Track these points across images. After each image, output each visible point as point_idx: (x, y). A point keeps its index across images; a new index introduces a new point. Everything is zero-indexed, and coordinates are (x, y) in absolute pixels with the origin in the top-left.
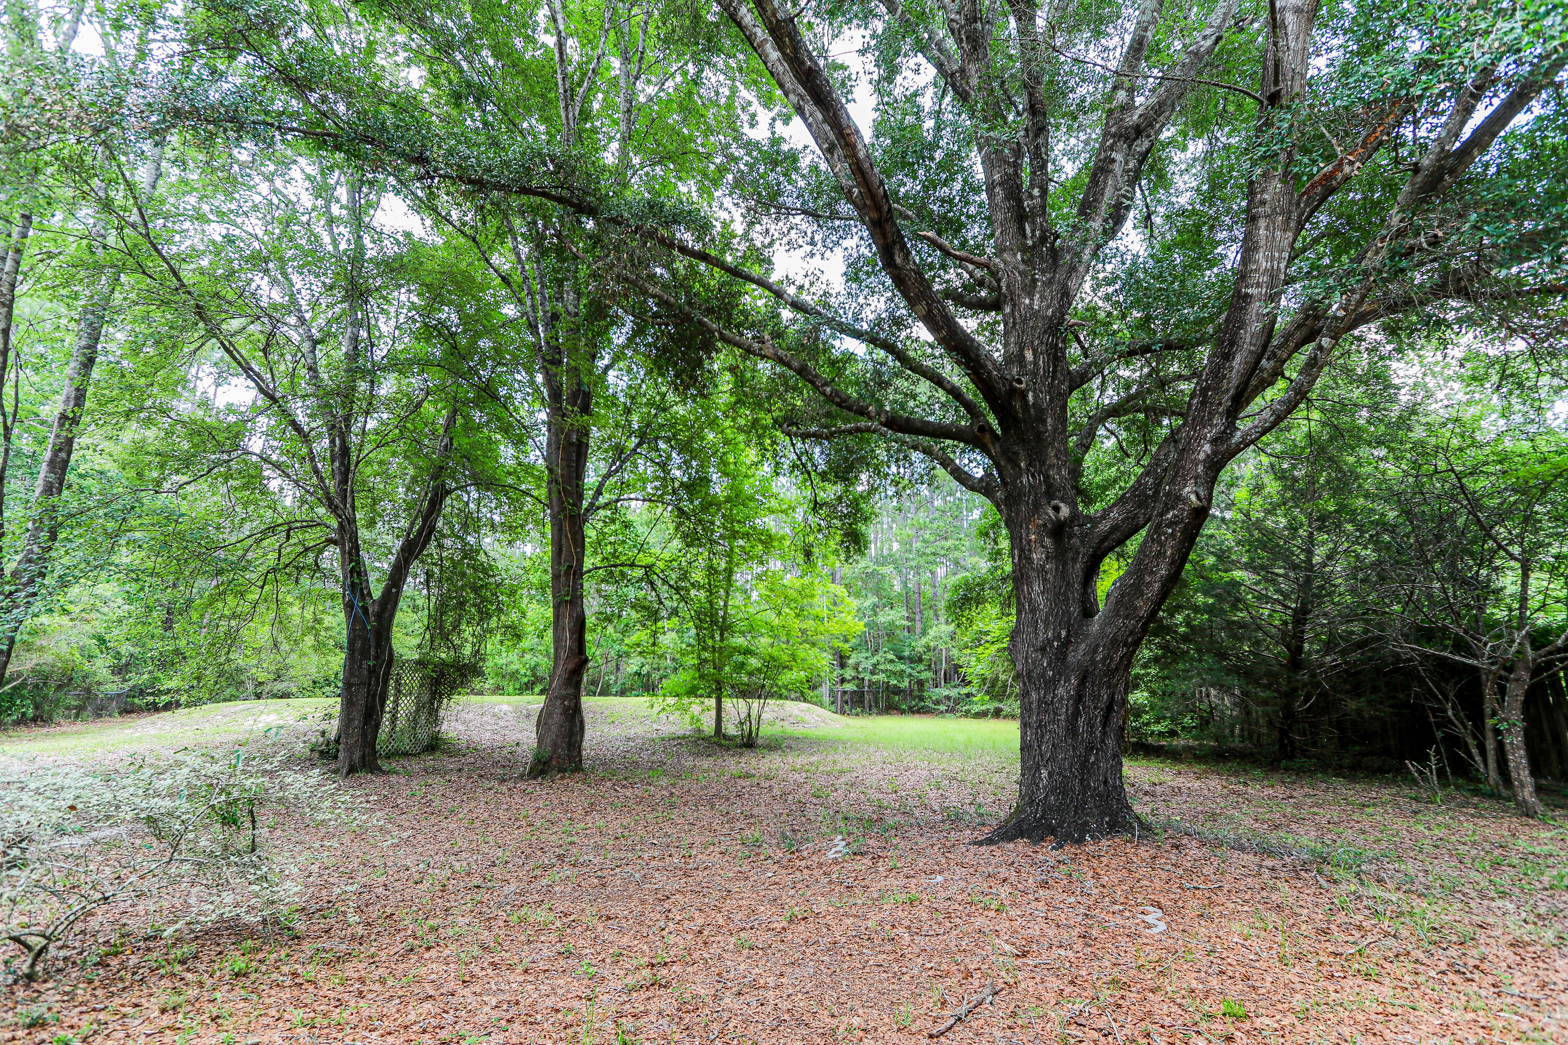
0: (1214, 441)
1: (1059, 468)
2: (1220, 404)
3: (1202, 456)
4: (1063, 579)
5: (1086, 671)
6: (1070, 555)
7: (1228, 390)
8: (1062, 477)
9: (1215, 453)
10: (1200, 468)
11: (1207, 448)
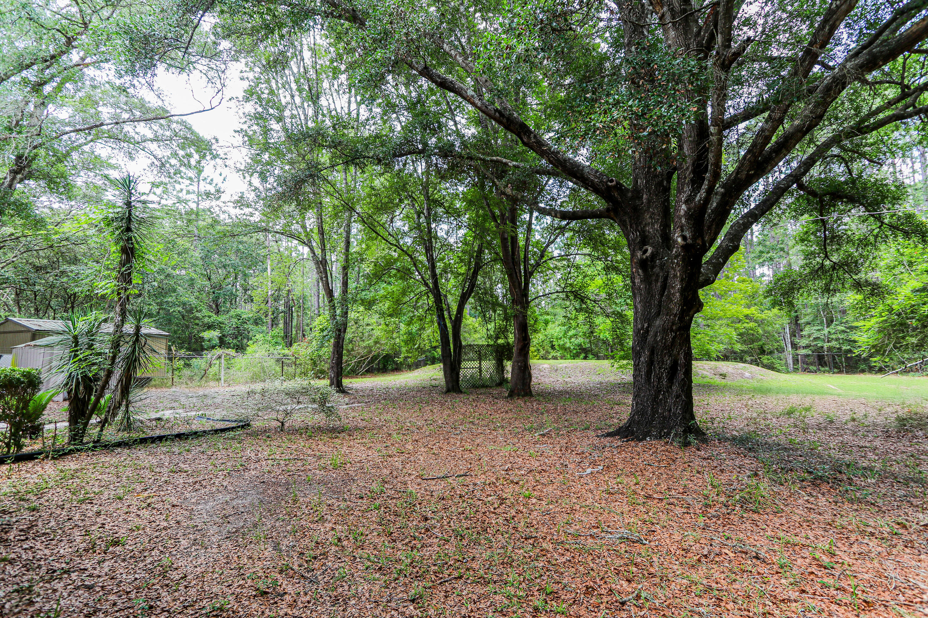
0: (686, 202)
1: (653, 224)
2: (685, 178)
3: (682, 212)
4: (649, 293)
5: (653, 347)
6: (654, 278)
7: (687, 168)
8: (654, 230)
9: (689, 209)
10: (683, 220)
11: (684, 207)
